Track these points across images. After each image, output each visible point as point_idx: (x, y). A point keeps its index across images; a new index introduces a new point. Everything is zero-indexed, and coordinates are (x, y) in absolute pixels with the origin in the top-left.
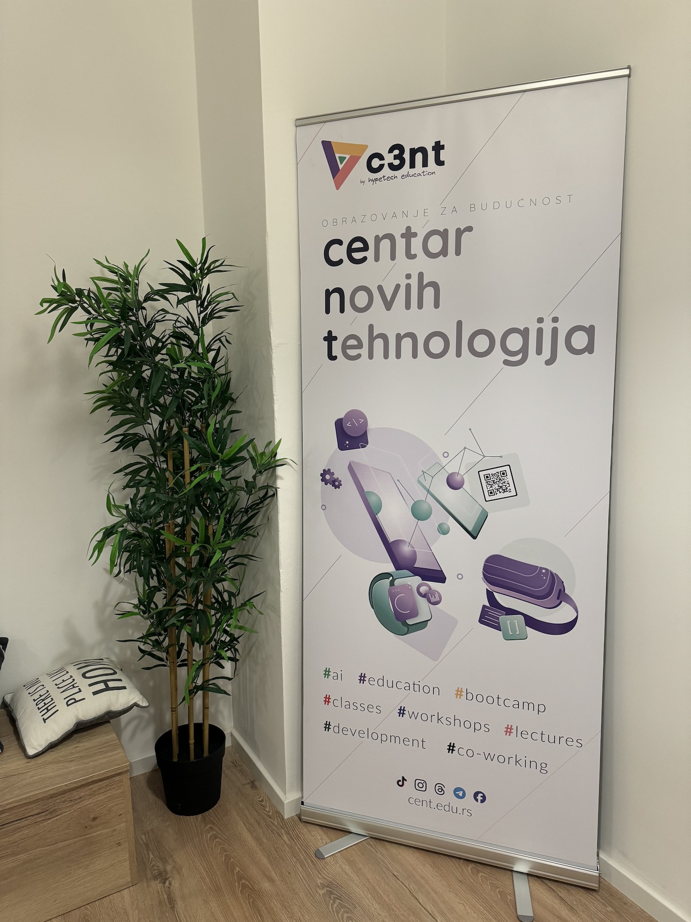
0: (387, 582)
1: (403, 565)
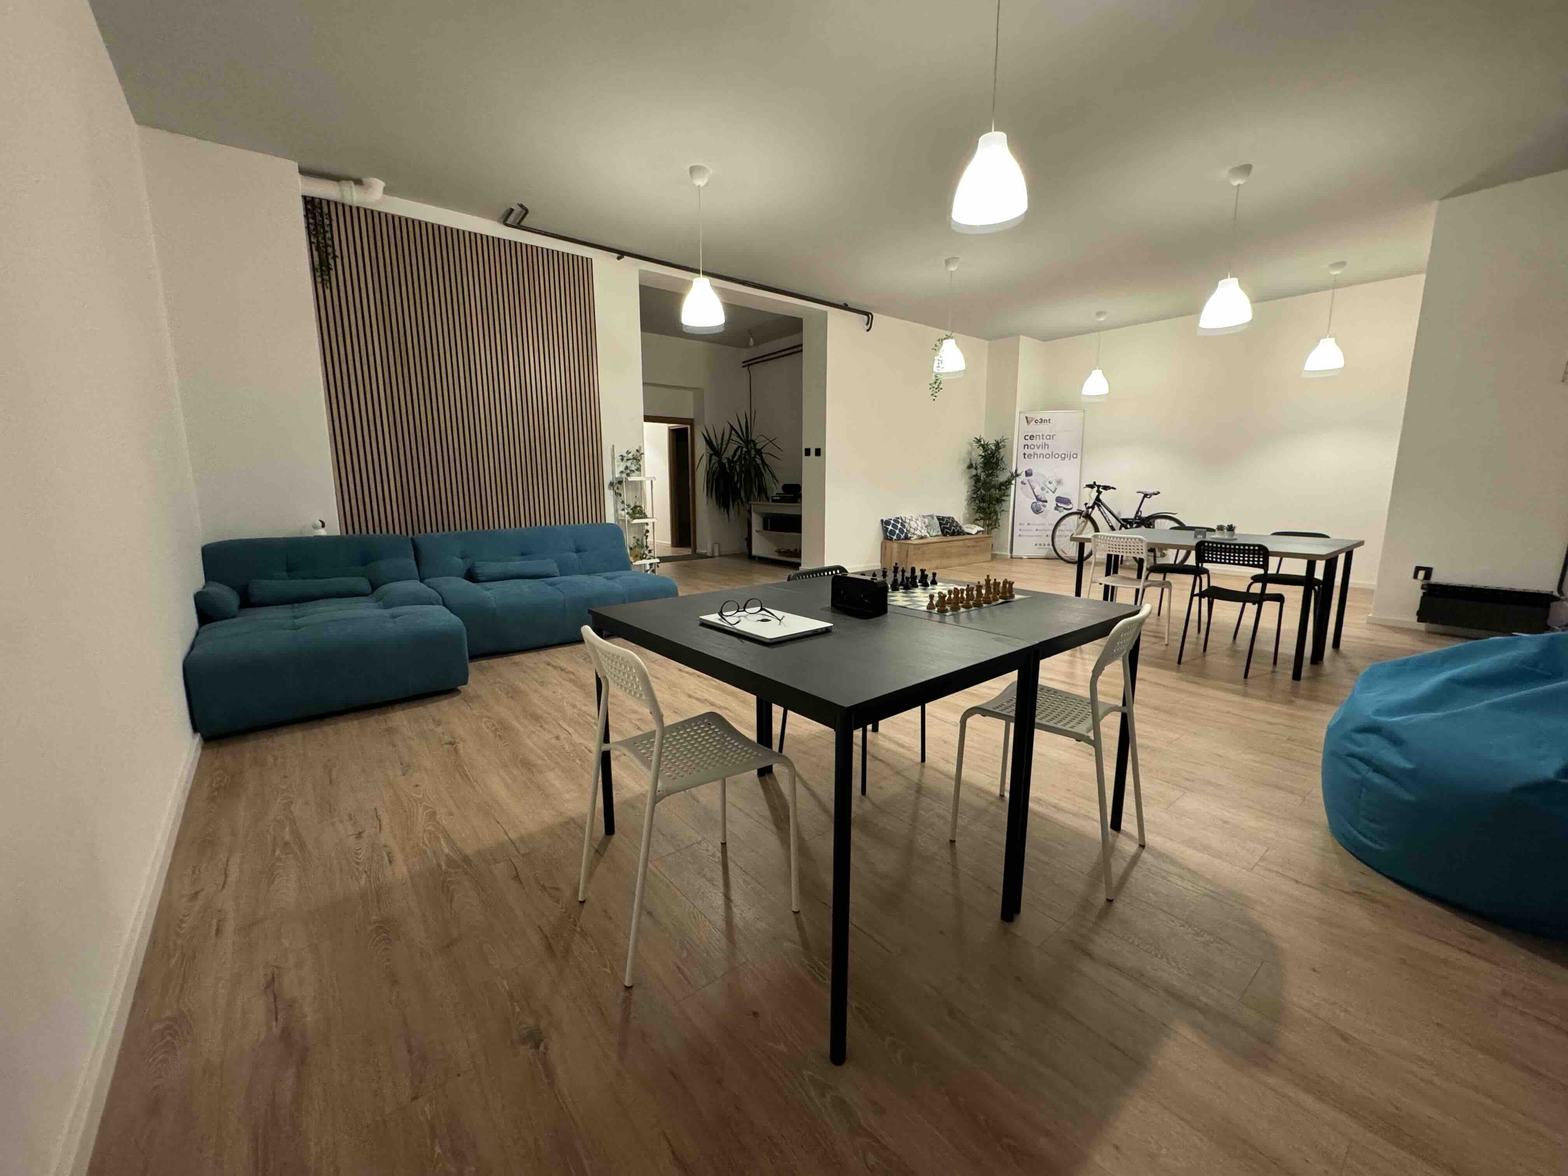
0: (1035, 503)
1: (1039, 499)
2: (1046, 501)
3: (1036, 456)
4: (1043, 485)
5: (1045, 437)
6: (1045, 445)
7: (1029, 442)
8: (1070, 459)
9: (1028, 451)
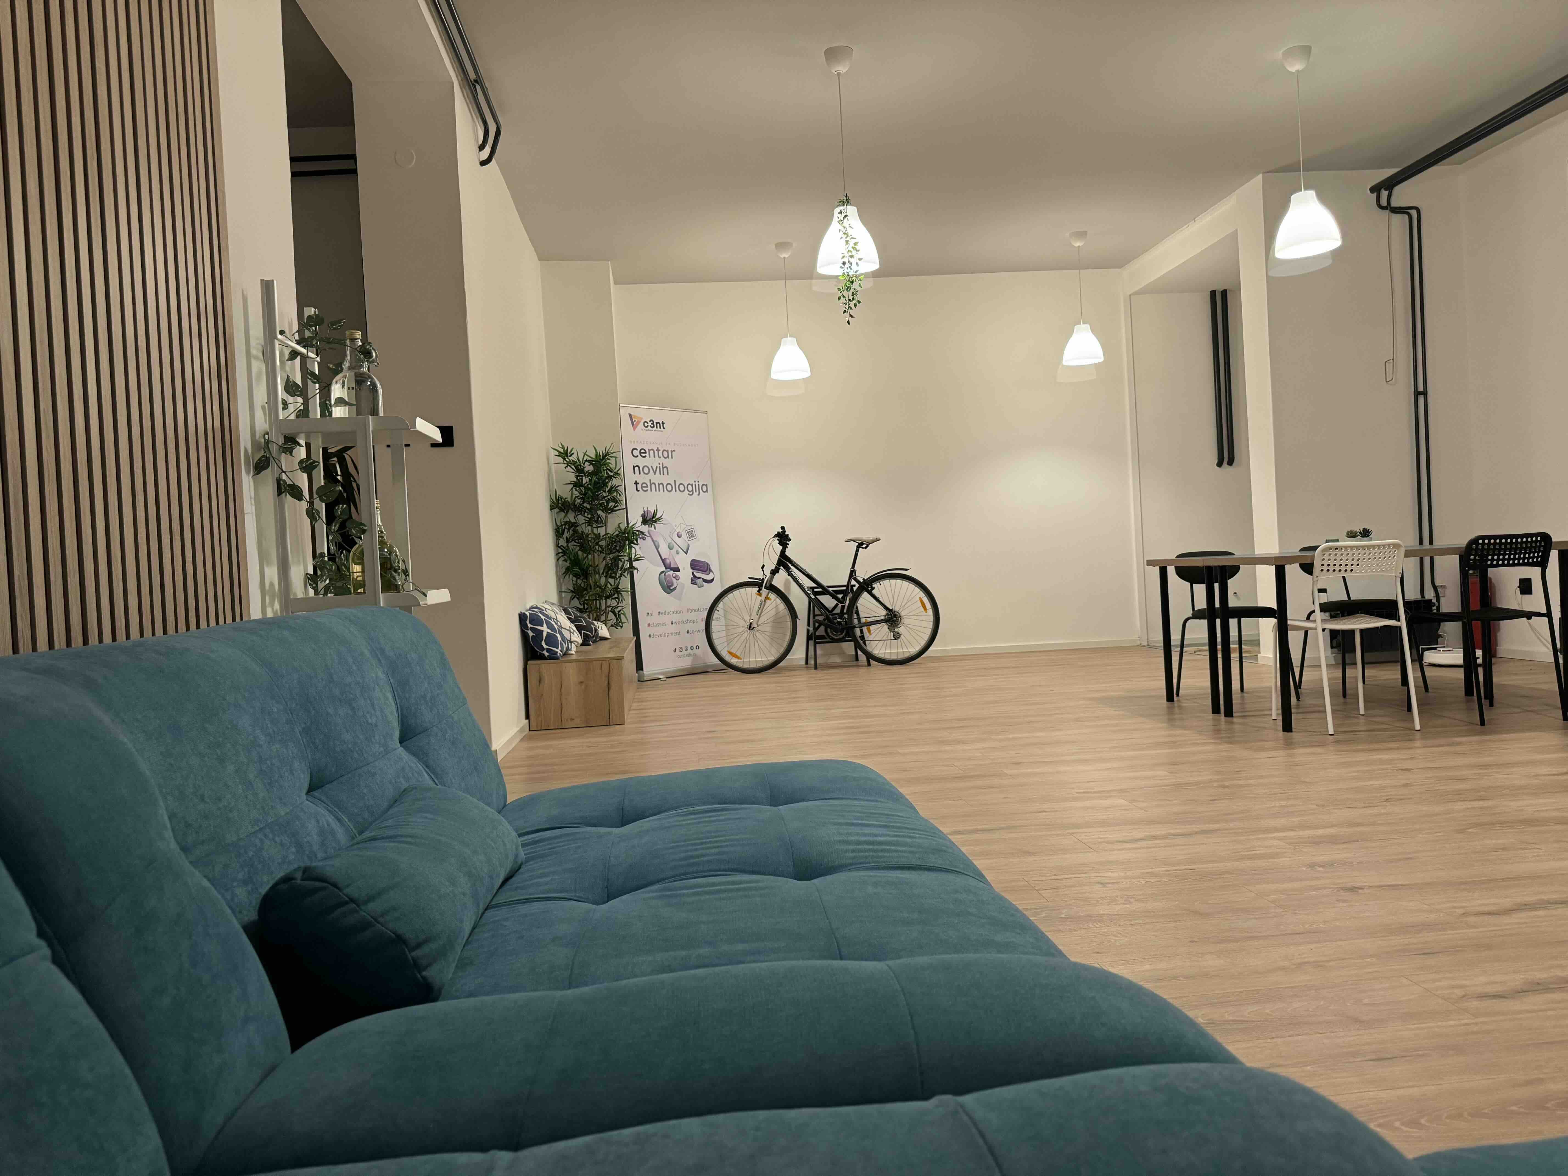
0: (663, 574)
1: (668, 567)
2: (677, 570)
3: (653, 486)
4: (670, 540)
5: (660, 453)
6: (663, 468)
7: (640, 461)
8: (699, 495)
9: (641, 479)
